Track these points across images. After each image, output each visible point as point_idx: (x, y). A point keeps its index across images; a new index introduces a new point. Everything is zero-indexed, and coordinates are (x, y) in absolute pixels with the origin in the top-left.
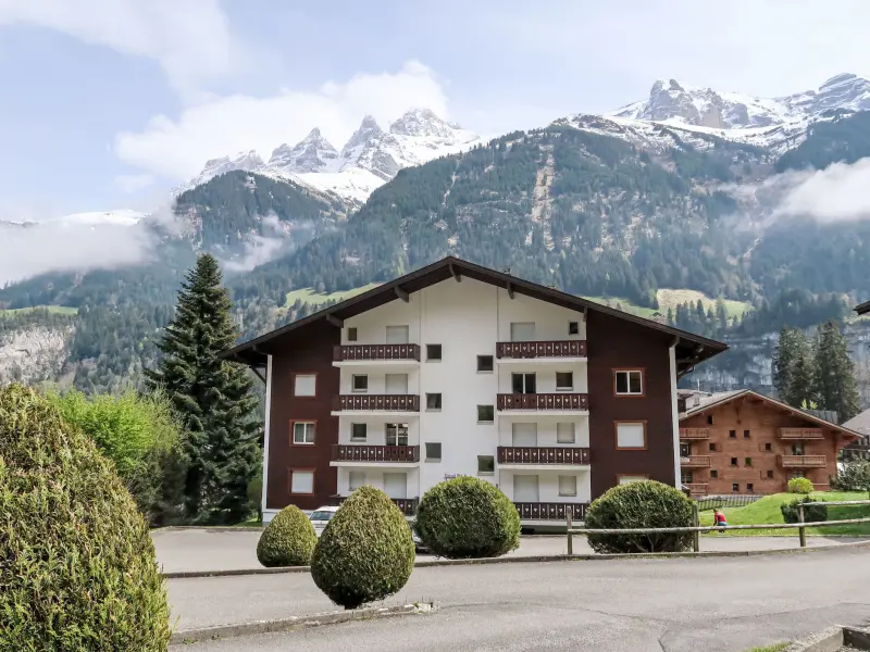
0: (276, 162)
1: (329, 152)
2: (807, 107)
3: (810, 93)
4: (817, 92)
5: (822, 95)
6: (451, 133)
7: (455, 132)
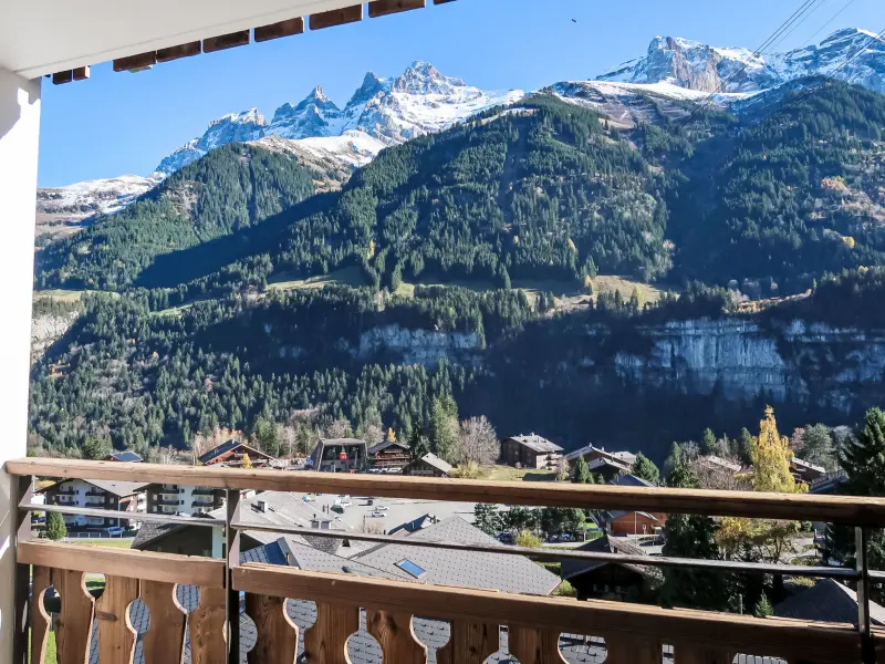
0: (279, 123)
1: (331, 111)
2: (808, 62)
3: (811, 48)
4: (819, 47)
5: (822, 51)
6: (452, 90)
7: (456, 89)
